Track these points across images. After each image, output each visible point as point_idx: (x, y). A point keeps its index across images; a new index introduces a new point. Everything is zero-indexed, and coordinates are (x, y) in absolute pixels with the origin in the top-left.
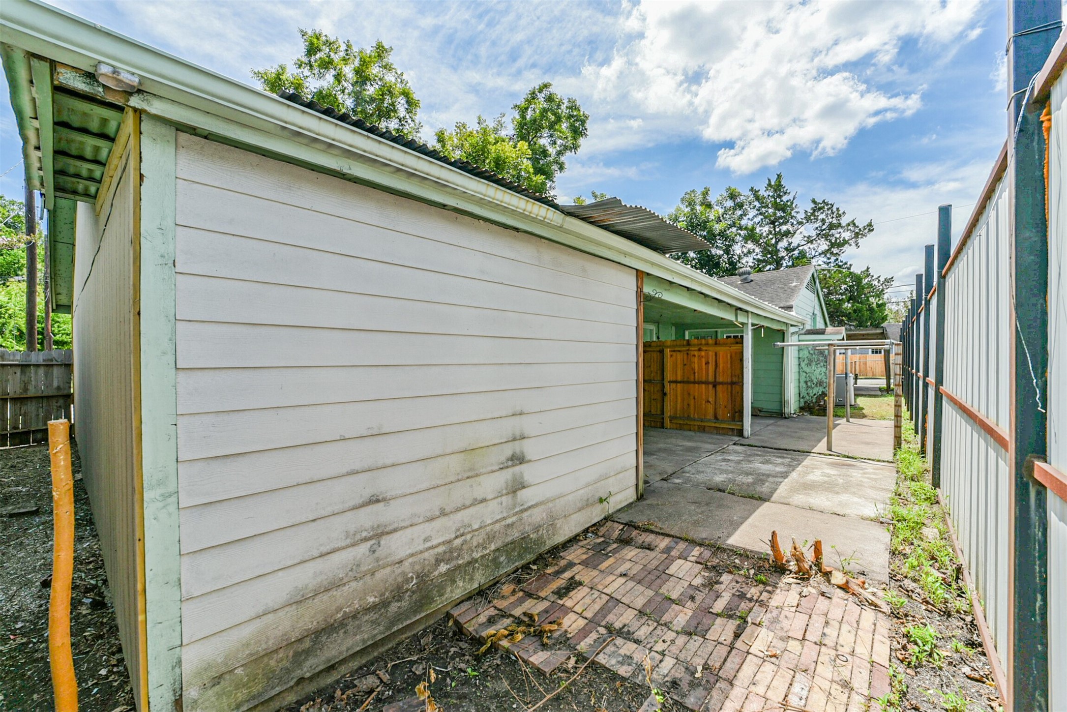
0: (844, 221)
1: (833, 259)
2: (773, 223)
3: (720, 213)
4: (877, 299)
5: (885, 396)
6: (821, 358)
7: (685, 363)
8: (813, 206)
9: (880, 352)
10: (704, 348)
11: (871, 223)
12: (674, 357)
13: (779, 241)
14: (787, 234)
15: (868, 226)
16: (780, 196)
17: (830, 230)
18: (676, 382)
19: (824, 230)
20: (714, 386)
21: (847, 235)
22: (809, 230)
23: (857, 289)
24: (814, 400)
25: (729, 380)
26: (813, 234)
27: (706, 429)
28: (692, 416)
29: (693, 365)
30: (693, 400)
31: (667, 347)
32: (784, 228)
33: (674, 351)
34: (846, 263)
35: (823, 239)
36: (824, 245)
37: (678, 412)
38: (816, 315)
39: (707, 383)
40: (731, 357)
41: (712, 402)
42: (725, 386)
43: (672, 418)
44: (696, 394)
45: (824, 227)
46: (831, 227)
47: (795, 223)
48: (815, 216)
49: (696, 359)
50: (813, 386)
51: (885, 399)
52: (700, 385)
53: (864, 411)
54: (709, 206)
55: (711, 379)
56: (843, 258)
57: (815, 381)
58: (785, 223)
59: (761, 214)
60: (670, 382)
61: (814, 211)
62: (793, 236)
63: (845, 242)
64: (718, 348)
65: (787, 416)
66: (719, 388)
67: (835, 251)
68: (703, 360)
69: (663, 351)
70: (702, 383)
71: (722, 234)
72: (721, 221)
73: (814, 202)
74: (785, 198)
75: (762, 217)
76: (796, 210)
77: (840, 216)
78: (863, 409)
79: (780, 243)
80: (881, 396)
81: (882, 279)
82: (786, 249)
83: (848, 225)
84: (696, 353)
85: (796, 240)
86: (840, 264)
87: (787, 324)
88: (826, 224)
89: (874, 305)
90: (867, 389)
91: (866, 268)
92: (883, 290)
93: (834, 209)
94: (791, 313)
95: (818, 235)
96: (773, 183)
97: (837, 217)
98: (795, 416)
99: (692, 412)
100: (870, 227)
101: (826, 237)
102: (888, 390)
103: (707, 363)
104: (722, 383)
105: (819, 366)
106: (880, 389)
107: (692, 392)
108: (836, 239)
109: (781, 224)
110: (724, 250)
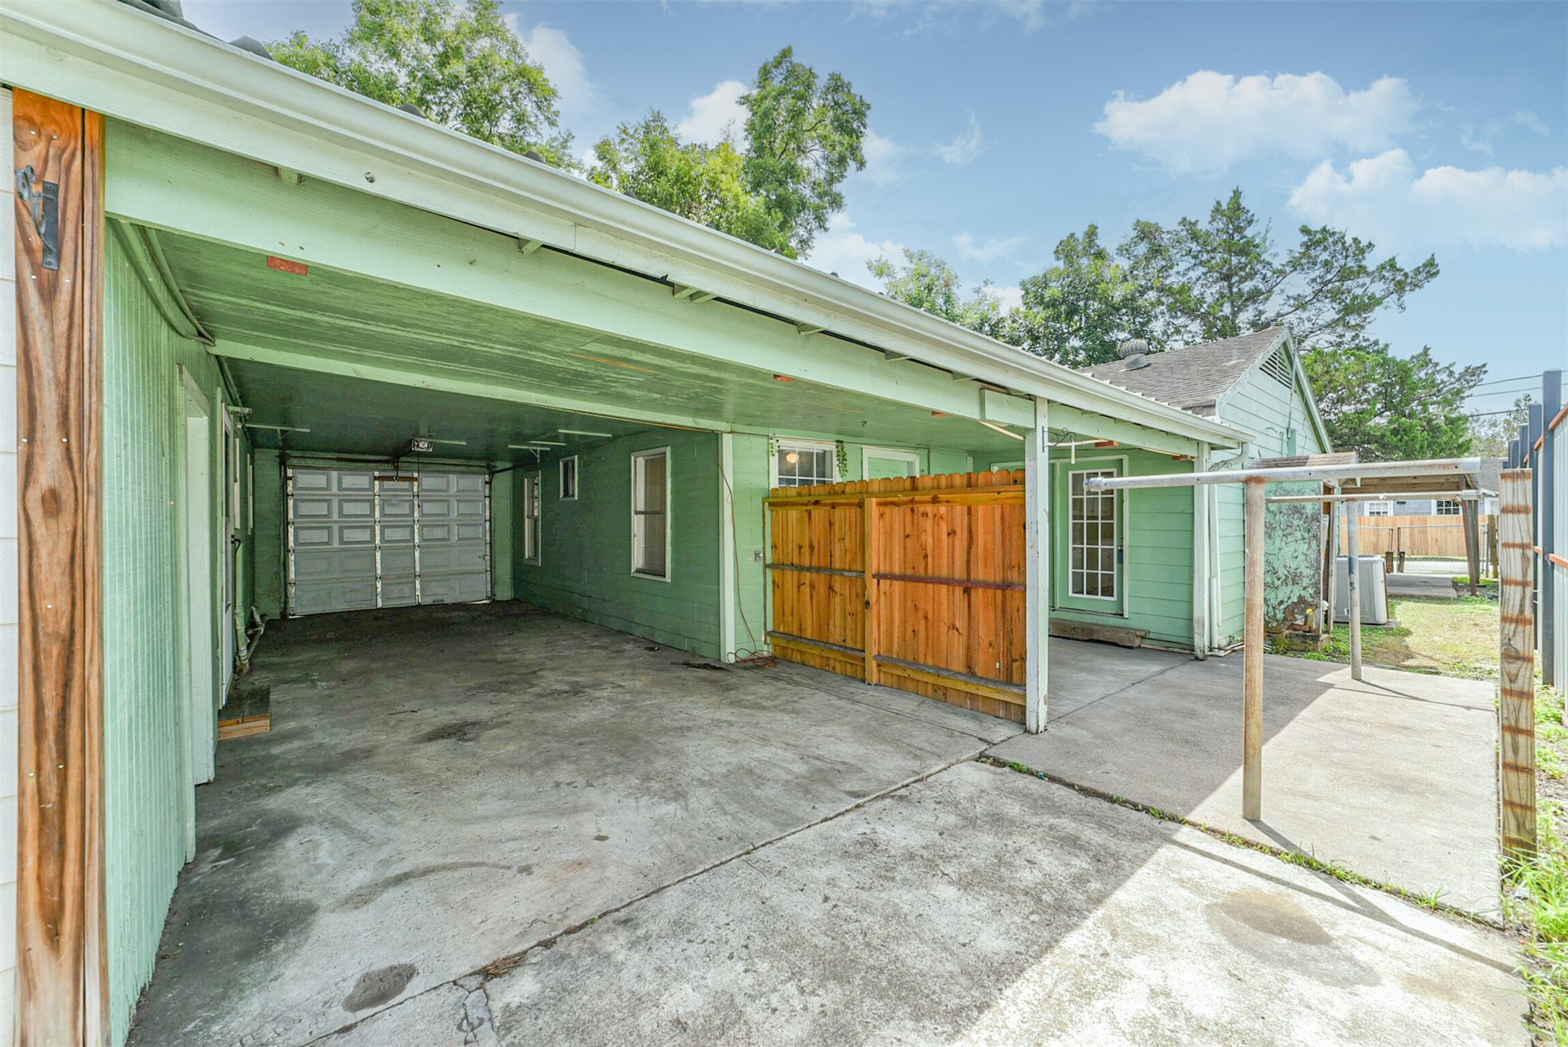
0: (1371, 262)
1: (1349, 335)
2: (1227, 277)
3: (1126, 267)
4: (1447, 409)
5: (1466, 601)
6: (1296, 522)
7: (908, 531)
8: (1306, 238)
9: (1456, 512)
10: (943, 497)
11: (1433, 259)
12: (887, 517)
13: (1240, 310)
14: (1254, 296)
15: (1425, 266)
16: (1239, 229)
17: (1342, 280)
18: (891, 577)
19: (1330, 281)
20: (967, 591)
21: (1377, 288)
22: (1299, 284)
23: (1400, 391)
24: (1280, 616)
25: (999, 579)
26: (1308, 291)
27: (952, 696)
28: (921, 660)
29: (923, 537)
30: (923, 622)
31: (872, 495)
32: (1247, 286)
33: (885, 504)
34: (1376, 343)
35: (1328, 300)
36: (1329, 312)
37: (895, 648)
38: (1294, 432)
39: (949, 582)
40: (1002, 517)
41: (963, 630)
42: (991, 592)
43: (882, 661)
44: (930, 609)
45: (1329, 276)
46: (1345, 274)
47: (1269, 274)
48: (1310, 257)
49: (928, 524)
50: (1277, 583)
51: (1467, 608)
52: (937, 586)
53: (1409, 640)
54: (1100, 255)
55: (959, 573)
56: (1370, 332)
57: (1282, 572)
58: (1251, 276)
59: (1202, 263)
60: (879, 576)
61: (1308, 248)
62: (1267, 299)
63: (1374, 302)
64: (972, 497)
65: (1200, 655)
66: (978, 595)
67: (1353, 320)
68: (944, 528)
69: (863, 503)
70: (940, 581)
71: (1129, 303)
72: (1126, 280)
73: (1305, 231)
74: (1249, 232)
75: (1204, 270)
76: (1272, 251)
77: (1362, 252)
78: (1407, 633)
79: (1241, 314)
80: (1459, 599)
81: (1458, 370)
82: (1254, 324)
83: (1383, 267)
84: (929, 509)
85: (1271, 308)
86: (1364, 344)
87: (1198, 443)
88: (1334, 271)
89: (1441, 421)
90: (1425, 583)
91: (1421, 351)
92: (1459, 392)
93: (1349, 241)
94: (1210, 418)
95: (1316, 294)
96: (1224, 206)
97: (1355, 254)
98: (1222, 653)
99: (922, 647)
100: (1430, 269)
101: (1335, 296)
102: (1473, 587)
103: (952, 533)
104: (986, 585)
105: (1290, 538)
106: (1455, 585)
107: (921, 606)
108: (1355, 298)
109: (1241, 281)
110: (1130, 332)
